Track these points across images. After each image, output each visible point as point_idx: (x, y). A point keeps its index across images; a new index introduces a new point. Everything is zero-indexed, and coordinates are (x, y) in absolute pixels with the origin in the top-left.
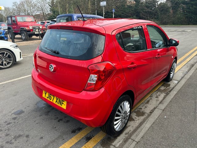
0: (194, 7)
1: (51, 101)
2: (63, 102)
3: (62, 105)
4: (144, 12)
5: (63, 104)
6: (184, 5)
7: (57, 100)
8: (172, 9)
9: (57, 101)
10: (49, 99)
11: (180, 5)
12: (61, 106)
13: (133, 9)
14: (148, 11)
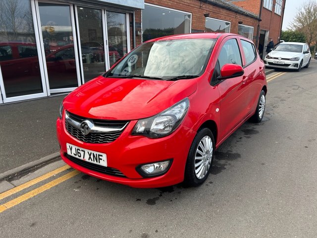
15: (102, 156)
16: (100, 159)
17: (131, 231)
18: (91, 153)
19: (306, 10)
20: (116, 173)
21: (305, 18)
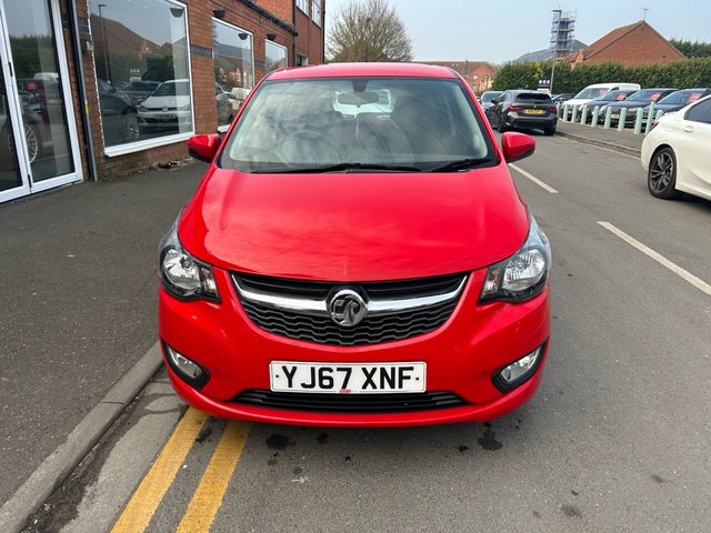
15: (412, 369)
16: (402, 378)
17: (536, 513)
18: (374, 370)
19: (346, 21)
20: (436, 401)
21: (347, 36)
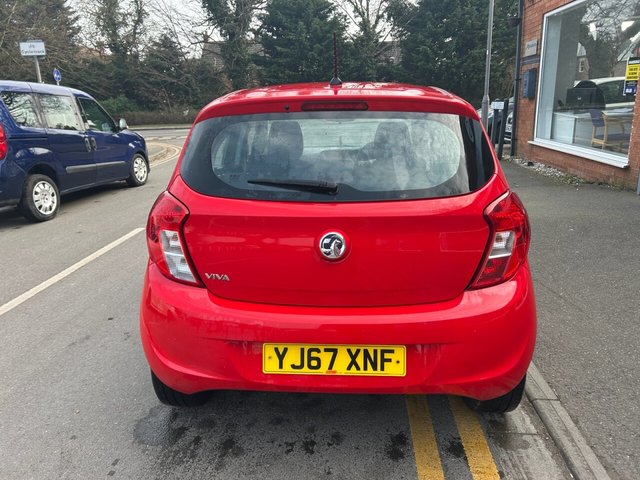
0: (287, 72)
1: (323, 370)
2: (387, 356)
3: (382, 369)
4: (149, 83)
5: (390, 360)
6: (259, 65)
7: (354, 357)
8: (230, 77)
9: (353, 363)
10: (306, 370)
11: (246, 66)
12: (379, 373)
13: (112, 74)
14: (165, 82)
